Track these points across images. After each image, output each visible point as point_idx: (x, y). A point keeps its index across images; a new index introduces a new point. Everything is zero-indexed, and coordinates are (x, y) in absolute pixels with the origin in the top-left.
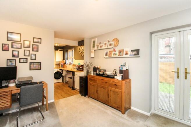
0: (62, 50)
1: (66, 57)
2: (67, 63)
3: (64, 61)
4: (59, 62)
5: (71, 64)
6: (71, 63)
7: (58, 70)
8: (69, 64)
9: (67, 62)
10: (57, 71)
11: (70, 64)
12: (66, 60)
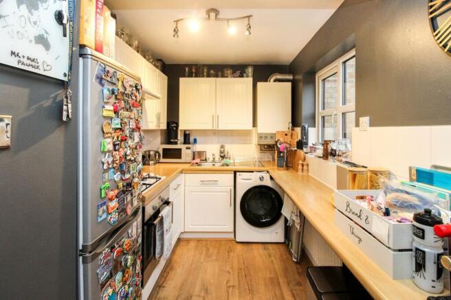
0: (291, 77)
1: (306, 110)
2: (310, 144)
3: (298, 130)
4: (272, 136)
5: (333, 154)
6: (333, 146)
7: (261, 179)
8: (320, 152)
9: (313, 136)
10: (259, 183)
11: (329, 154)
12: (303, 129)
